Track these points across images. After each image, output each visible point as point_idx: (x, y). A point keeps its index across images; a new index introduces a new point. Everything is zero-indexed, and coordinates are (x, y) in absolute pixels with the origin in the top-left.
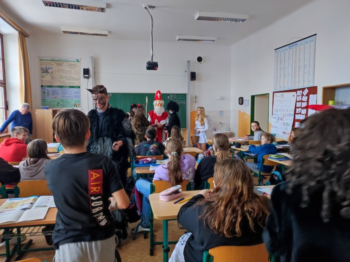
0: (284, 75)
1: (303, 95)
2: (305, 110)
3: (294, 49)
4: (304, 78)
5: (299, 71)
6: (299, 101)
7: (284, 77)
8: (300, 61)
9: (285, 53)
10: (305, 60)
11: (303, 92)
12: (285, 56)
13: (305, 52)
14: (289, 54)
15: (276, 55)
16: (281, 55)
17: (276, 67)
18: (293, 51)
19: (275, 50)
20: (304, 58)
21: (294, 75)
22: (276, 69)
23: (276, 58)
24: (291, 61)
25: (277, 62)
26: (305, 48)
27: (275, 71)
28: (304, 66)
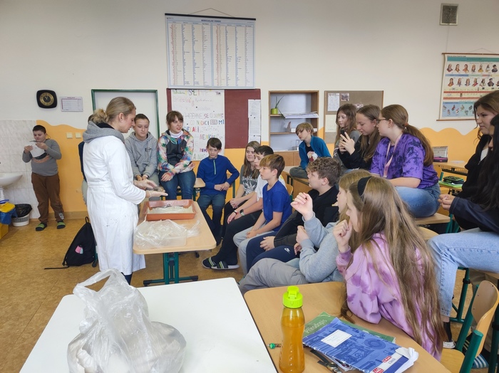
0: (194, 64)
3: (215, 28)
4: (236, 74)
5: (227, 64)
7: (194, 67)
8: (227, 49)
9: (193, 29)
10: (236, 49)
12: (193, 33)
13: (236, 38)
14: (203, 32)
15: (170, 25)
16: (183, 29)
17: (171, 46)
18: (212, 29)
19: (166, 14)
20: (236, 47)
21: (218, 68)
22: (171, 49)
23: (170, 30)
24: (208, 44)
25: (173, 39)
26: (236, 32)
27: (171, 53)
28: (236, 58)
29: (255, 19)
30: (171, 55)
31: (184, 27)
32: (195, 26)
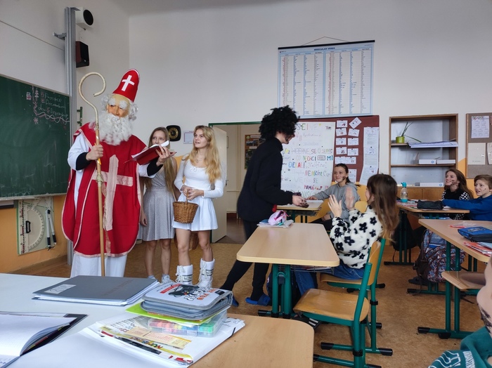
0: (305, 94)
1: (349, 127)
2: (357, 150)
3: (328, 56)
4: (351, 101)
5: (340, 91)
6: (341, 137)
7: (305, 97)
8: (341, 75)
9: (305, 59)
10: (351, 75)
11: (349, 123)
12: (305, 63)
13: (351, 63)
14: (315, 61)
15: (282, 58)
16: (295, 60)
17: (282, 78)
18: (325, 57)
19: (279, 48)
20: (351, 72)
21: (330, 96)
22: (282, 81)
23: (282, 63)
24: (320, 72)
25: (284, 71)
26: (352, 57)
27: (282, 85)
28: (351, 84)
29: (374, 41)
30: (282, 87)
31: (296, 58)
32: (307, 56)
